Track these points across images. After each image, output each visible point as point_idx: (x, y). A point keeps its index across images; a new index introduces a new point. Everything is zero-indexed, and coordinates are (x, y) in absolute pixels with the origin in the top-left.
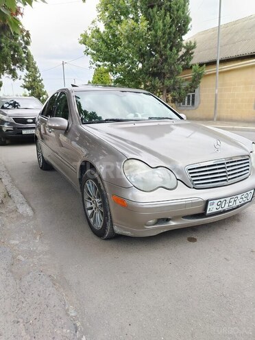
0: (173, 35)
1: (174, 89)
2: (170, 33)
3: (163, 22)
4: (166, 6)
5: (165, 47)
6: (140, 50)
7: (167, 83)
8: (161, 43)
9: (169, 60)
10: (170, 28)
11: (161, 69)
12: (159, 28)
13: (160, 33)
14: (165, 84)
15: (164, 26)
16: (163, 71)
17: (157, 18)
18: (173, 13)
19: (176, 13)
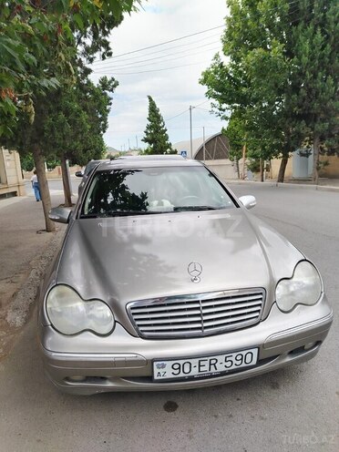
0: (327, 59)
1: (331, 136)
2: (322, 57)
3: (311, 43)
4: (318, 19)
5: (315, 77)
6: (276, 85)
7: (319, 127)
8: (307, 73)
9: (320, 96)
10: (322, 49)
11: (309, 109)
12: (305, 53)
13: (305, 59)
14: (316, 129)
15: (313, 48)
16: (312, 111)
17: (301, 38)
18: (329, 28)
19: (332, 26)
